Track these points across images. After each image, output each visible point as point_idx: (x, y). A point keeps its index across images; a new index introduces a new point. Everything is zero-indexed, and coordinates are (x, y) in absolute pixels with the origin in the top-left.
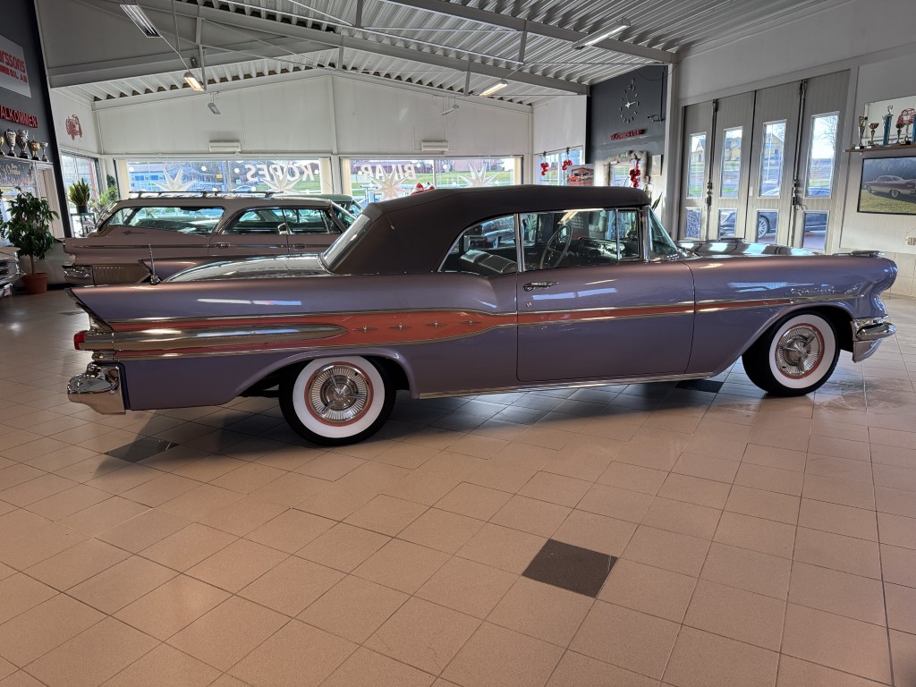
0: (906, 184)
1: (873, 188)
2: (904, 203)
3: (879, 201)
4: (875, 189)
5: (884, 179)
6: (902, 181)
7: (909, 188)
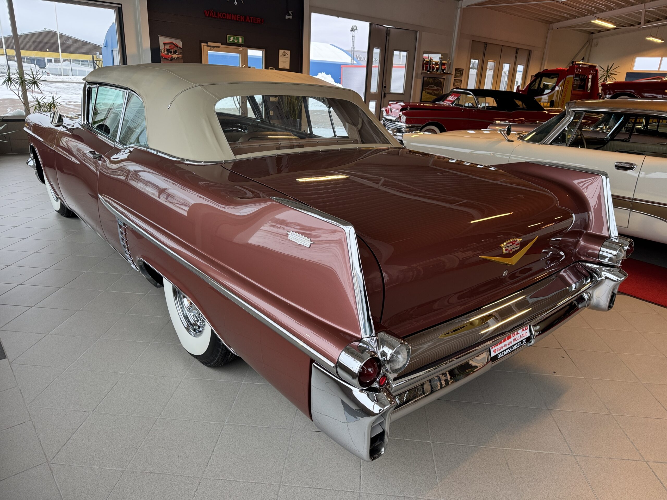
0: (437, 89)
5: (430, 87)
6: (436, 88)
7: (437, 91)
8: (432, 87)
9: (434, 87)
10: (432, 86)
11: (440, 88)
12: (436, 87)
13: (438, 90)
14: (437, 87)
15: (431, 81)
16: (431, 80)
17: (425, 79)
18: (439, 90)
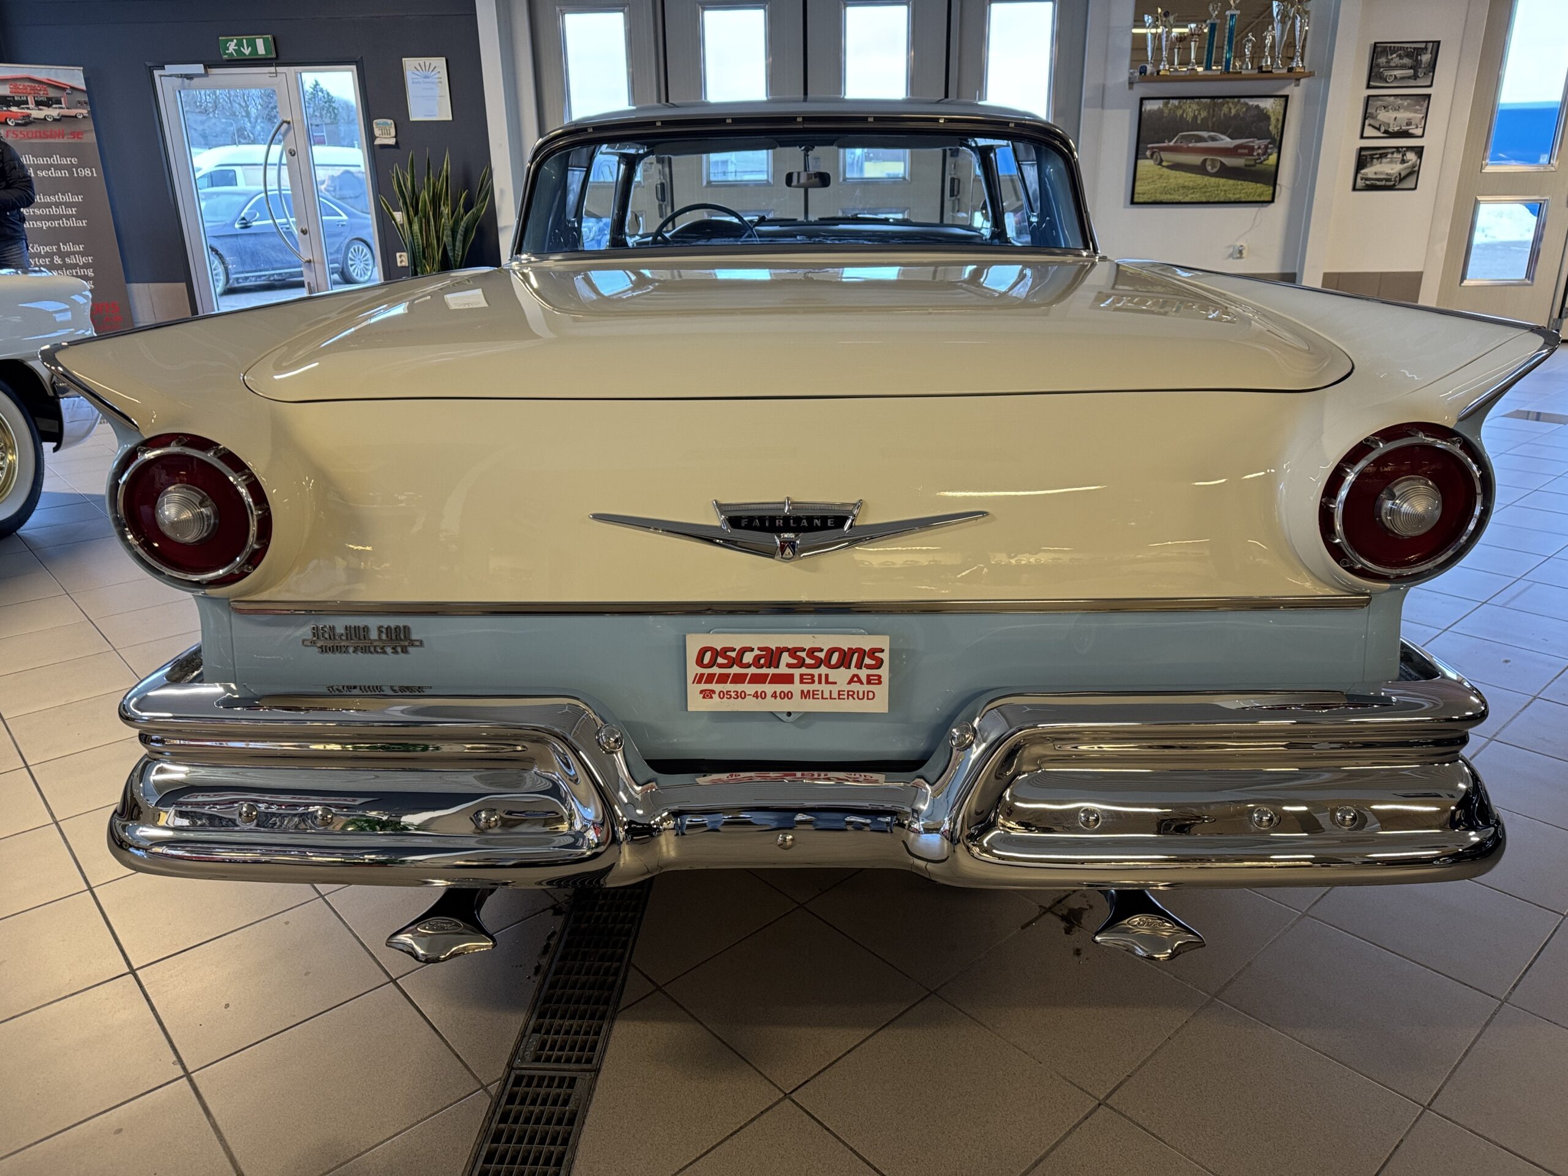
0: (1238, 147)
1: (1165, 156)
2: (1231, 182)
3: (1181, 181)
4: (1169, 157)
5: (1189, 138)
6: (1226, 142)
7: (1241, 155)
8: (1200, 139)
9: (1213, 139)
10: (1205, 134)
11: (1256, 143)
12: (1228, 140)
13: (1246, 151)
14: (1232, 139)
15: (1189, 117)
16: (1191, 110)
17: (1151, 106)
18: (1251, 149)
